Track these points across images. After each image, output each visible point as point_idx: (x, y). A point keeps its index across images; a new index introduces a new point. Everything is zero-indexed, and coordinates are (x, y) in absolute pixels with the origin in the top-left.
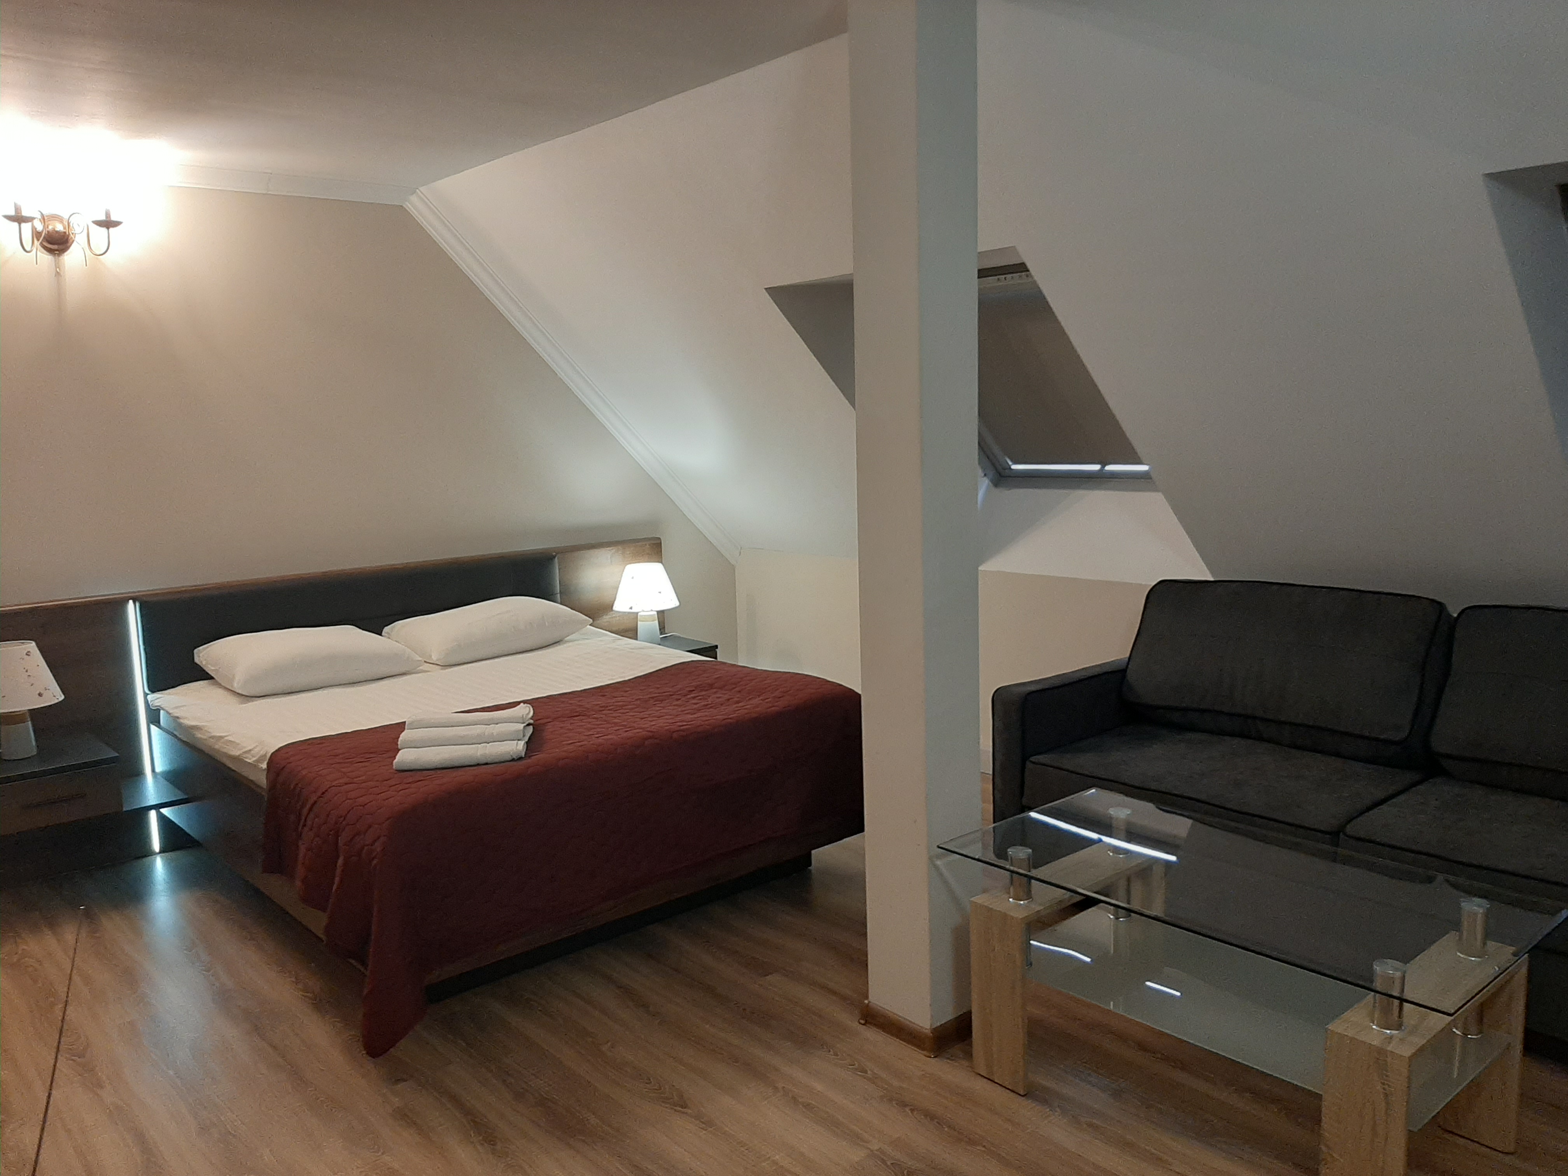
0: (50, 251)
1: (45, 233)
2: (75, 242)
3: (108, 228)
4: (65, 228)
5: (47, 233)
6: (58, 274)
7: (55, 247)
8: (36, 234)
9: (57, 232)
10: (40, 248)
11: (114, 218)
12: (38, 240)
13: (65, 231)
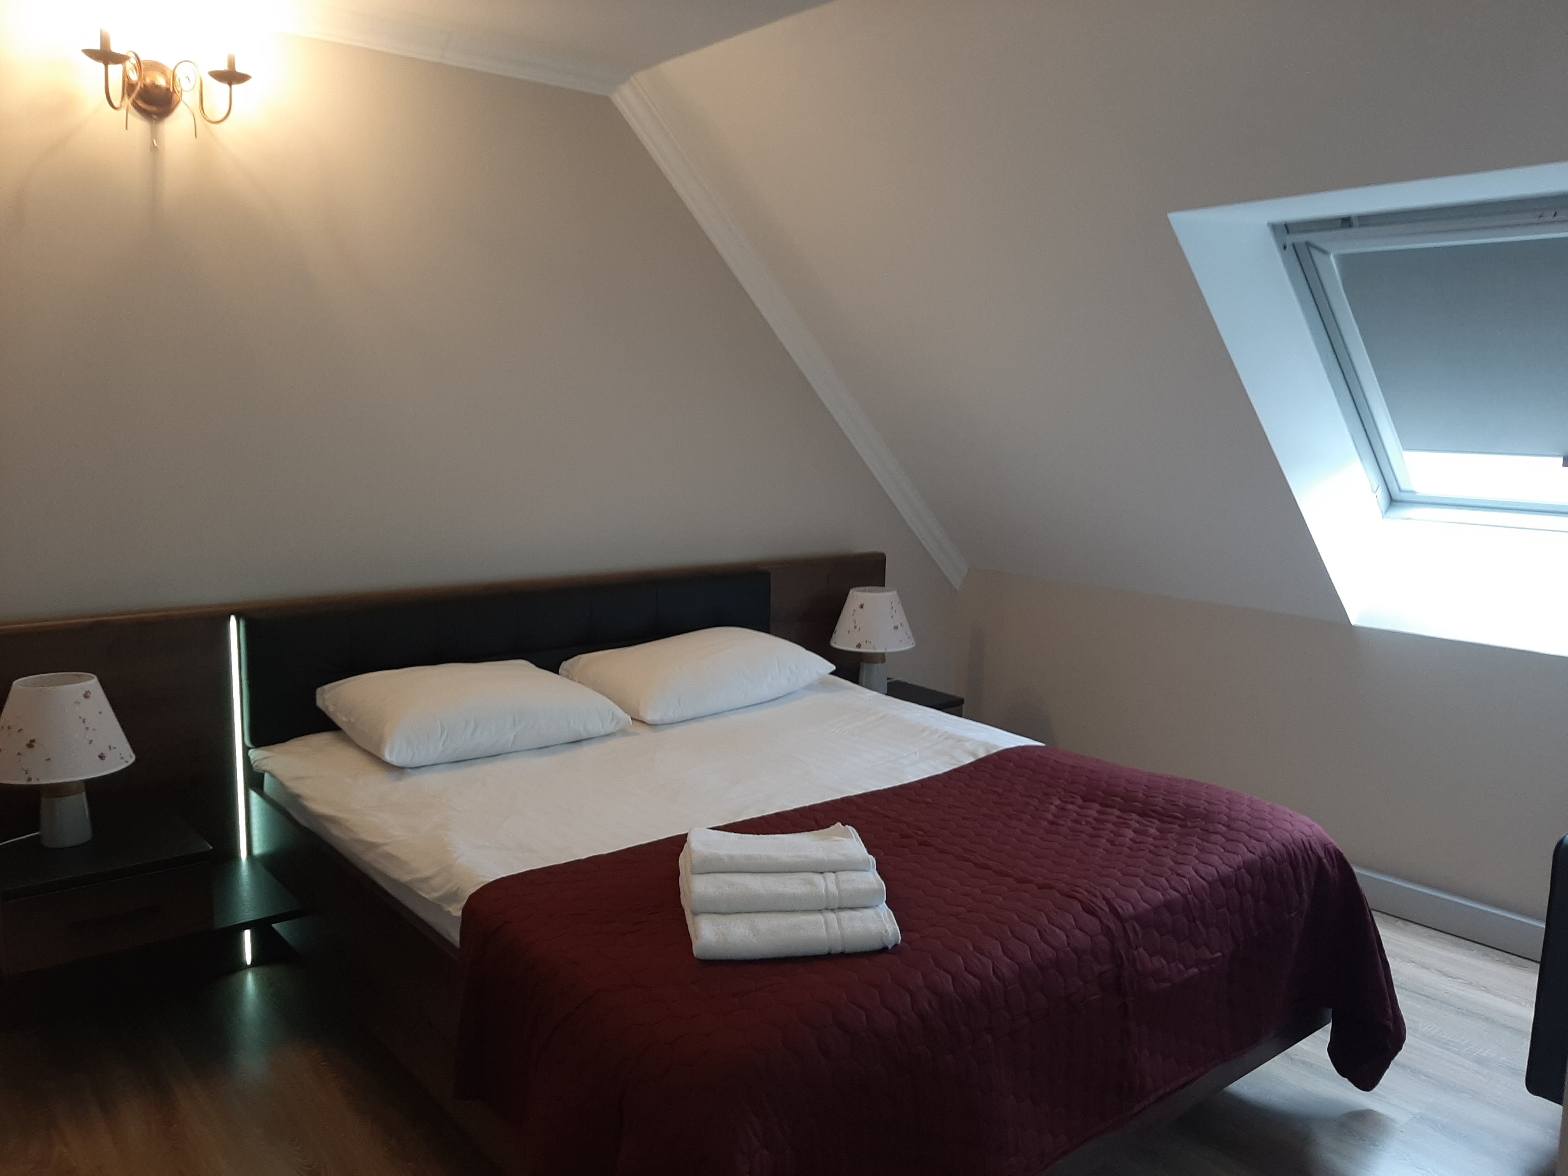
0: (146, 114)
1: (141, 87)
2: (181, 104)
3: (230, 85)
4: (168, 82)
5: (142, 86)
6: (154, 149)
7: (153, 109)
8: (129, 87)
9: (157, 87)
10: (132, 109)
11: (239, 69)
12: (129, 96)
13: (168, 86)
